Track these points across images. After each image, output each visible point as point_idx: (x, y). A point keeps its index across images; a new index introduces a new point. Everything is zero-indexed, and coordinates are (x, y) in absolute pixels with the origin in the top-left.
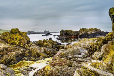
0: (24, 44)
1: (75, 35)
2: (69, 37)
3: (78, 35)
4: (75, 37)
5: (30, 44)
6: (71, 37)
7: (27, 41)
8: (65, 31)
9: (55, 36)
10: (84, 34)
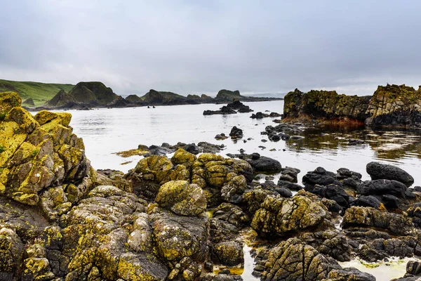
0: (37, 188)
1: (351, 117)
2: (323, 123)
3: (369, 115)
4: (354, 123)
5: (87, 182)
6: (335, 123)
7: (60, 167)
8: (307, 96)
9: (259, 116)
10: (396, 113)
